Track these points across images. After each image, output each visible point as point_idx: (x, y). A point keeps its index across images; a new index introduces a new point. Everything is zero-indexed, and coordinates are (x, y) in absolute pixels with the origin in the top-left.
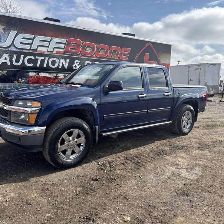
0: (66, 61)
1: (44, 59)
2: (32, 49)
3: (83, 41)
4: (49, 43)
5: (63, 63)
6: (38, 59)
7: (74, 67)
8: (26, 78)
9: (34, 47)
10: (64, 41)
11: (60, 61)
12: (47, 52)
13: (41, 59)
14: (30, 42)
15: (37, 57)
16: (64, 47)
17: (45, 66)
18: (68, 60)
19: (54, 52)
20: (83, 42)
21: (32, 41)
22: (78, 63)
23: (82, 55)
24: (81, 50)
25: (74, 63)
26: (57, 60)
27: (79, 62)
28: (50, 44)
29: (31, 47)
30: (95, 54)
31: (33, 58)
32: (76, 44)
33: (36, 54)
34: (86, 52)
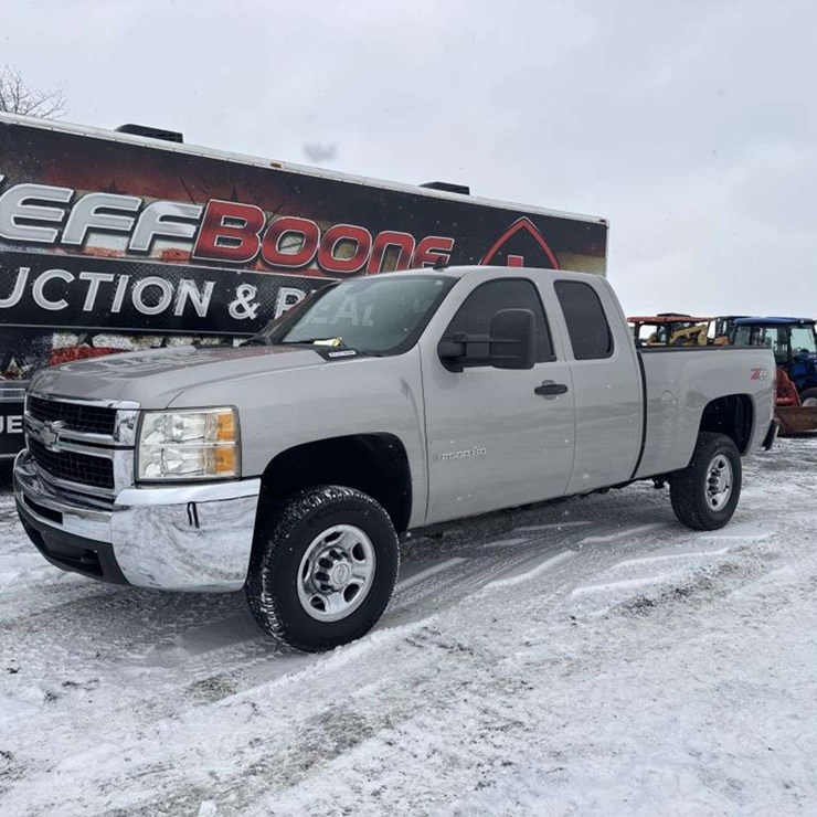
0: (201, 289)
1: (111, 280)
2: (63, 241)
3: (271, 211)
4: (133, 220)
5: (189, 298)
6: (89, 282)
7: (235, 312)
8: (39, 356)
9: (72, 234)
10: (195, 212)
11: (176, 288)
12: (124, 255)
13: (101, 282)
14: (56, 214)
15: (83, 276)
16: (196, 234)
17: (116, 307)
18: (210, 286)
19: (153, 256)
20: (270, 214)
21: (63, 211)
22: (251, 296)
23: (264, 263)
24: (260, 244)
25: (234, 297)
26: (167, 286)
27: (253, 290)
28: (136, 222)
29: (60, 234)
30: (315, 259)
31: (69, 277)
32: (242, 222)
33: (79, 260)
34: (282, 252)
